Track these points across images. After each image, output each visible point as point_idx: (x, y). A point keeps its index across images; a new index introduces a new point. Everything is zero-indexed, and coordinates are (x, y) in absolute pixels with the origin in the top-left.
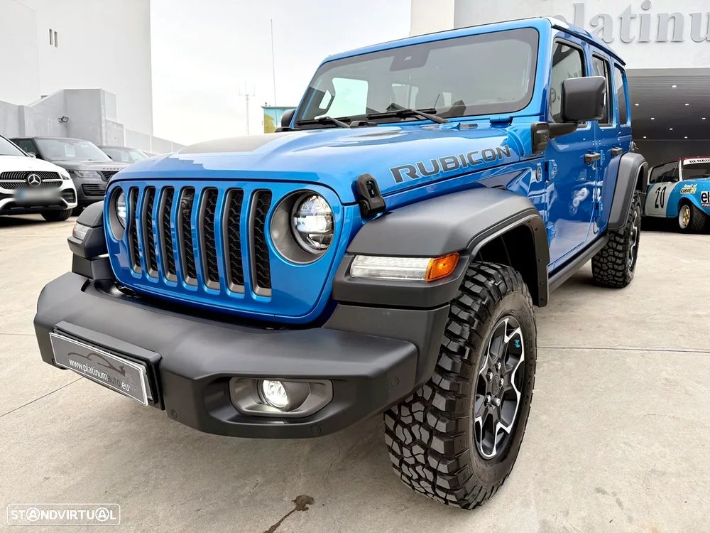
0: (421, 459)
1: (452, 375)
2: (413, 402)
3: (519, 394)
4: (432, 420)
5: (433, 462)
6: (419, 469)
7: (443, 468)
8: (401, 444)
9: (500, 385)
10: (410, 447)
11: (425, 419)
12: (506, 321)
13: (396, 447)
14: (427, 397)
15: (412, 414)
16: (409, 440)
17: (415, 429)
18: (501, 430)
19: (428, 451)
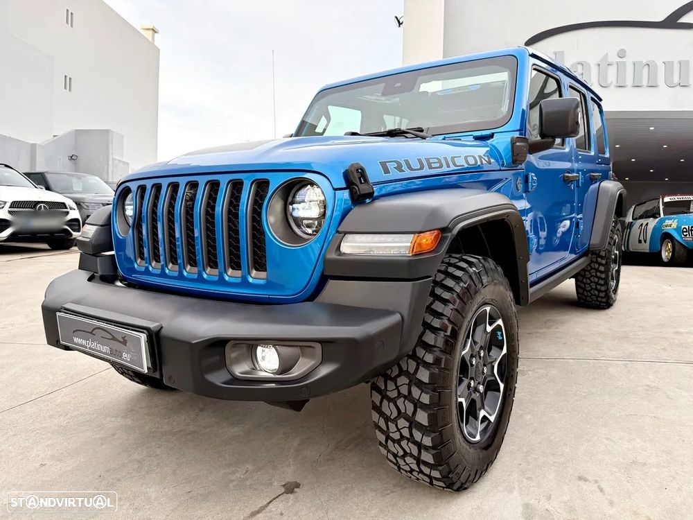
0: (406, 433)
1: (435, 349)
2: (399, 375)
3: (502, 386)
4: (416, 392)
5: (418, 435)
6: (404, 443)
7: (427, 441)
8: (387, 419)
9: (483, 373)
10: (395, 421)
11: (410, 392)
12: (488, 309)
13: (382, 423)
14: (411, 370)
15: (397, 388)
16: (395, 414)
17: (400, 402)
18: (485, 418)
19: (413, 424)
